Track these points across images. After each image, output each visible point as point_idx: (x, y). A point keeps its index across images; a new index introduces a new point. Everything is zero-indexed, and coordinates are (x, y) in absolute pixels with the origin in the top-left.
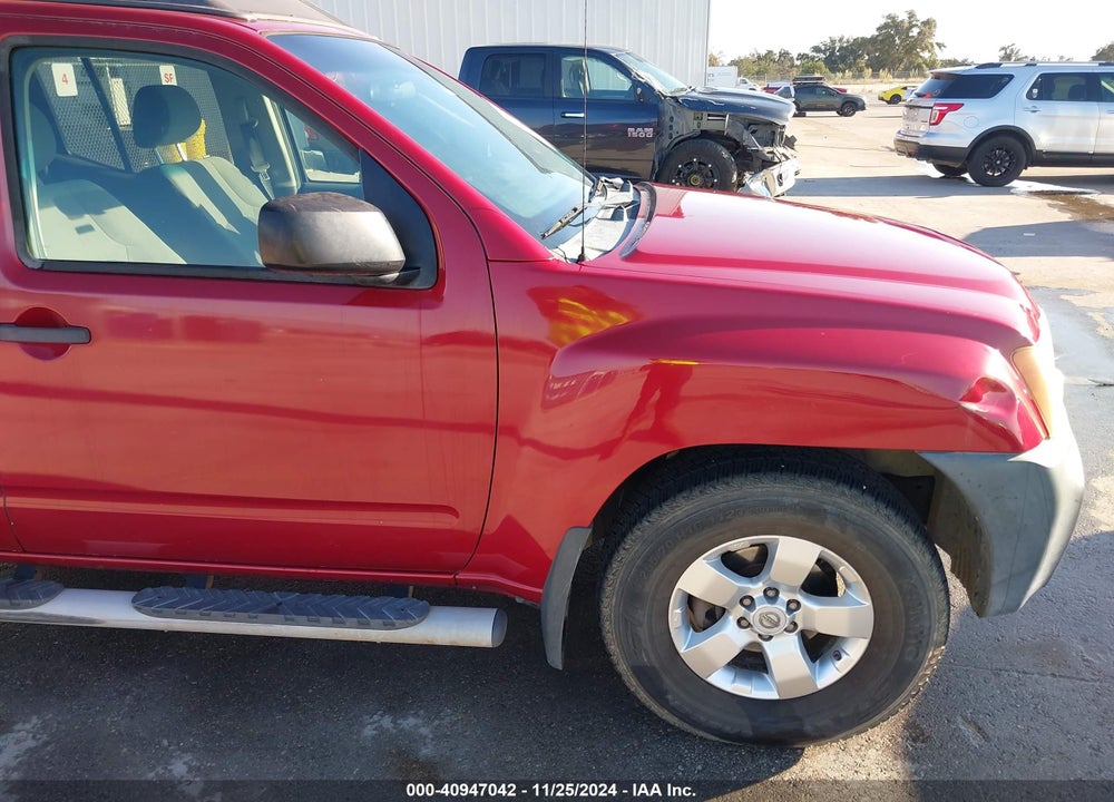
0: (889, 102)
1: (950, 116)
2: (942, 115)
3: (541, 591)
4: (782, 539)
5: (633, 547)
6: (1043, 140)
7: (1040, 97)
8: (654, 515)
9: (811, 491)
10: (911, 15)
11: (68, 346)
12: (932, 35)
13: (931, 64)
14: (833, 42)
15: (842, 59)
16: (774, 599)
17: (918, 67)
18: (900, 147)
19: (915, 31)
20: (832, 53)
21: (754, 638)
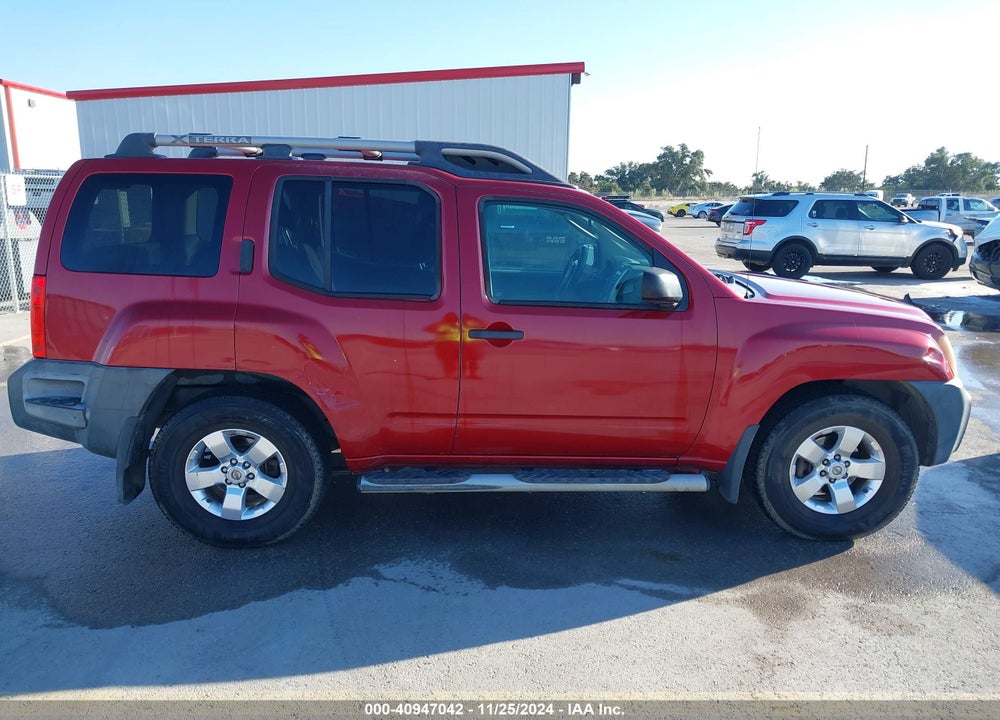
0: (676, 216)
1: (757, 229)
2: (752, 228)
3: (725, 463)
4: (848, 428)
5: (773, 441)
6: (823, 246)
7: (819, 216)
10: (684, 147)
11: (511, 340)
12: (701, 163)
13: (702, 186)
14: (624, 167)
15: (631, 179)
16: (839, 460)
17: (692, 187)
18: (722, 250)
19: (688, 160)
20: (623, 176)
21: (827, 481)
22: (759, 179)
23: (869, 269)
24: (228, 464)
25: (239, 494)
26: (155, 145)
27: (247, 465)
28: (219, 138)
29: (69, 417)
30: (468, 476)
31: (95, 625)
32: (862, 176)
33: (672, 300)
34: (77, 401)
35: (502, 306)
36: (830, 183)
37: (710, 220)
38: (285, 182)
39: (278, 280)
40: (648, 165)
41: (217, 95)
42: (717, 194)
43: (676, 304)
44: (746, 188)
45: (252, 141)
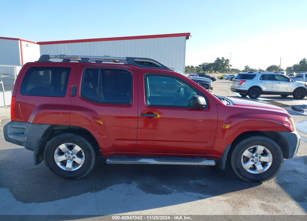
0: (220, 79)
1: (243, 83)
2: (242, 83)
3: (221, 156)
4: (259, 146)
5: (237, 148)
6: (264, 89)
7: (263, 79)
8: (240, 143)
9: (263, 138)
10: (223, 58)
11: (153, 117)
12: (228, 63)
13: (229, 70)
14: (204, 64)
15: (207, 68)
16: (257, 156)
17: (226, 70)
18: (232, 90)
19: (224, 62)
20: (204, 67)
21: (254, 163)
22: (247, 68)
23: (280, 96)
24: (67, 154)
25: (71, 163)
26: (49, 58)
27: (72, 154)
28: (68, 56)
29: (20, 139)
30: (140, 159)
31: (25, 202)
32: (279, 67)
33: (203, 105)
34: (23, 134)
35: (151, 106)
36: (269, 69)
37: (230, 80)
38: (87, 69)
39: (83, 98)
40: (212, 63)
41: (69, 44)
42: (233, 72)
43: (204, 107)
44: (243, 70)
45: (78, 57)
